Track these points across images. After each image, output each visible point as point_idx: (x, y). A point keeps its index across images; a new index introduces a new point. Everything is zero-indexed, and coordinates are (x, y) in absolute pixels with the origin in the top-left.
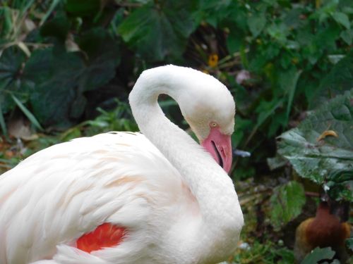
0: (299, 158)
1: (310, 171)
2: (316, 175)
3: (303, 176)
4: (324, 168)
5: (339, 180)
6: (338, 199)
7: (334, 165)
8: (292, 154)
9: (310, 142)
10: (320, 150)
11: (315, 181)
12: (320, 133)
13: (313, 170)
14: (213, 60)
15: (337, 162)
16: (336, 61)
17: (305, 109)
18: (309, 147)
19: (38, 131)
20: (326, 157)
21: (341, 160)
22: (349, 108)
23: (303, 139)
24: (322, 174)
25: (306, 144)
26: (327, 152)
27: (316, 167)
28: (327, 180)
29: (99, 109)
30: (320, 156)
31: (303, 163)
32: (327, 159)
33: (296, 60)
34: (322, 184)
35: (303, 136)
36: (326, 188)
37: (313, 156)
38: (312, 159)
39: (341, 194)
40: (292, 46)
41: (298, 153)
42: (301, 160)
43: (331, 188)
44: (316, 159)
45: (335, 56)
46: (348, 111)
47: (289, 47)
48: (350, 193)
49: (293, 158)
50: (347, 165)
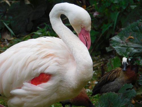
1: (123, 52)
2: (125, 54)
3: (120, 55)
4: (128, 51)
5: (135, 56)
6: (134, 64)
8: (116, 46)
9: (123, 41)
10: (127, 44)
12: (127, 37)
14: (84, 7)
15: (134, 49)
16: (133, 8)
17: (121, 27)
18: (123, 43)
19: (14, 36)
20: (129, 47)
21: (135, 48)
22: (139, 27)
24: (128, 54)
25: (121, 42)
26: (130, 45)
27: (125, 51)
28: (129, 57)
29: (38, 27)
30: (127, 47)
31: (120, 50)
32: (130, 48)
33: (117, 8)
38: (124, 48)
39: (135, 62)
40: (116, 2)
41: (118, 45)
42: (119, 48)
43: (131, 59)
45: (133, 6)
46: (138, 28)
47: (114, 2)
48: (139, 62)
49: (116, 47)
50: (138, 50)
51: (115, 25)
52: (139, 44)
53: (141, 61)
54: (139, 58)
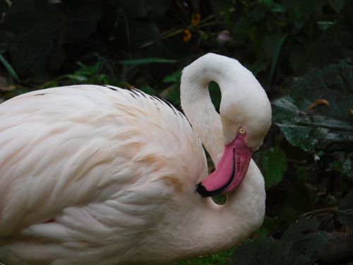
0: (290, 126)
1: (301, 139)
2: (307, 143)
3: (294, 145)
4: (315, 137)
5: (330, 150)
6: (328, 170)
7: (325, 135)
8: (284, 121)
9: (302, 110)
10: (311, 119)
11: (306, 150)
12: (312, 102)
13: (303, 139)
14: (196, 18)
15: (329, 132)
16: (325, 28)
18: (301, 115)
19: (15, 82)
20: (318, 127)
21: (332, 130)
22: (343, 78)
23: (294, 106)
24: (313, 143)
25: (298, 112)
26: (319, 121)
27: (307, 136)
28: (317, 150)
29: (79, 63)
30: (312, 125)
31: (294, 131)
32: (319, 128)
33: (282, 24)
34: (313, 154)
35: (295, 104)
36: (317, 158)
37: (304, 125)
38: (303, 127)
39: (331, 165)
40: (279, 9)
41: (289, 121)
42: (292, 128)
43: (321, 157)
44: (307, 128)
45: (324, 23)
46: (341, 80)
47: (275, 10)
48: (341, 164)
49: (284, 125)
50: (339, 135)
51: (273, 68)
52: (341, 119)
53: (345, 163)
54: (341, 155)
